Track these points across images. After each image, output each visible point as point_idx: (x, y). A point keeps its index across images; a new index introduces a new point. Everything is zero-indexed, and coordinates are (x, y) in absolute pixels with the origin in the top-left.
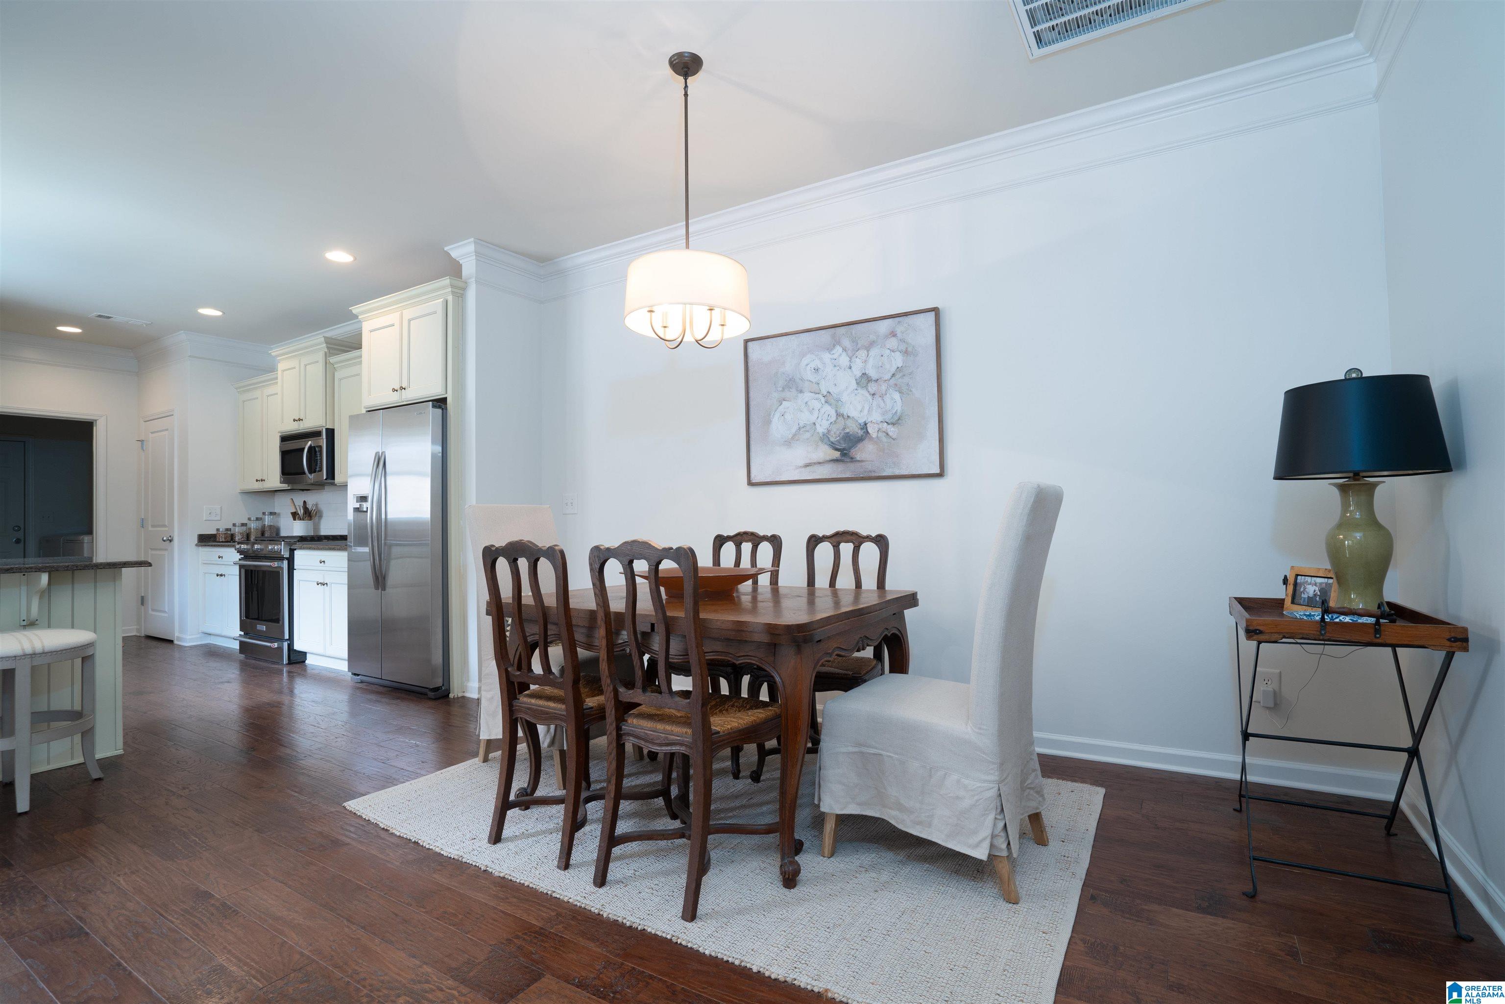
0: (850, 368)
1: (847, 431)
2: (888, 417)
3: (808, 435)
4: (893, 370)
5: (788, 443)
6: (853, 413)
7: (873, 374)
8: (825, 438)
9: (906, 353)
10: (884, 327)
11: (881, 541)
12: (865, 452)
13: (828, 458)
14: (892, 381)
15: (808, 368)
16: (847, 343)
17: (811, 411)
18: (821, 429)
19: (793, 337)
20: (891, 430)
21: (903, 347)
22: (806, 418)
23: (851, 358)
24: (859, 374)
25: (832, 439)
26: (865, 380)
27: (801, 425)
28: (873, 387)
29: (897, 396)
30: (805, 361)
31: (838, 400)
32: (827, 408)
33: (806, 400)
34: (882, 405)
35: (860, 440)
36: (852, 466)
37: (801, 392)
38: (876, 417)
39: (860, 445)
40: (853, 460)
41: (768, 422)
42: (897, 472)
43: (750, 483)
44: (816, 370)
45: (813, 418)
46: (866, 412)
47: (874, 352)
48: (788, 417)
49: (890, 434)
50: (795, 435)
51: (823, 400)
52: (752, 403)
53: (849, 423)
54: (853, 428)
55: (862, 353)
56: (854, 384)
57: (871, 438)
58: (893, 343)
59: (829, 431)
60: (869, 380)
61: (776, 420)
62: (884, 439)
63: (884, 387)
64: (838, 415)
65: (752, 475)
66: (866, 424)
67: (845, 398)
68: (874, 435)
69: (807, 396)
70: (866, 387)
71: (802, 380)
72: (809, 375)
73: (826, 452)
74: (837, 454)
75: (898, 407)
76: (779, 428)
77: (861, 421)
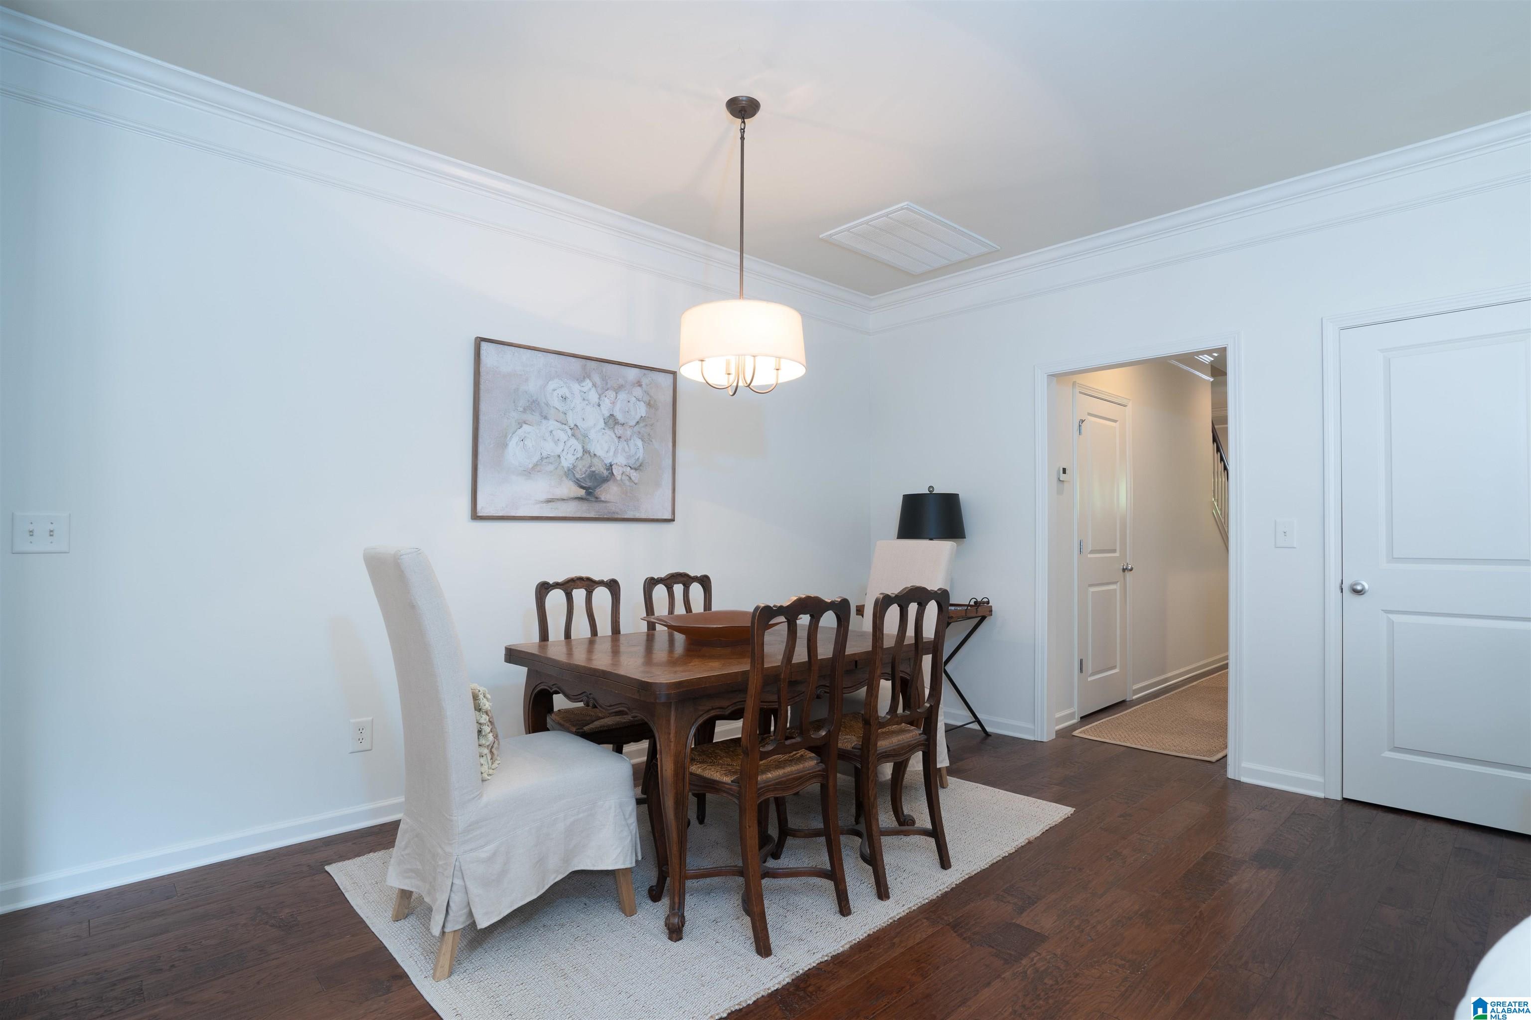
0: (599, 405)
1: (593, 469)
2: (632, 462)
3: (551, 468)
4: (638, 418)
5: (529, 472)
6: (599, 453)
7: (620, 417)
8: (570, 473)
9: (649, 405)
10: (632, 373)
11: (705, 581)
12: (610, 493)
13: (572, 495)
14: (637, 429)
15: (555, 393)
16: (597, 378)
17: (557, 441)
18: (567, 461)
19: (540, 354)
20: (634, 475)
21: (646, 399)
22: (550, 448)
23: (600, 395)
24: (607, 414)
25: (578, 476)
26: (612, 421)
27: (544, 455)
28: (619, 430)
29: (640, 443)
30: (552, 385)
31: (586, 436)
32: (573, 441)
33: (551, 428)
34: (627, 449)
35: (605, 480)
36: (597, 506)
37: (546, 418)
38: (621, 460)
39: (605, 486)
40: (597, 499)
41: (503, 445)
42: (638, 516)
43: (475, 516)
44: (564, 398)
45: (558, 451)
46: (611, 453)
47: (622, 396)
48: (529, 443)
49: (633, 478)
50: (536, 465)
51: (570, 432)
52: (483, 418)
53: (595, 461)
54: (600, 468)
55: (611, 394)
56: (601, 424)
57: (615, 480)
58: (638, 392)
59: (574, 467)
60: (616, 422)
61: (513, 443)
62: (627, 483)
63: (629, 433)
64: (586, 451)
65: (479, 507)
66: (611, 466)
67: (592, 435)
68: (619, 478)
69: (552, 424)
70: (613, 428)
71: (547, 404)
72: (556, 402)
73: (569, 489)
74: (582, 492)
75: (641, 454)
76: (515, 454)
77: (608, 461)
